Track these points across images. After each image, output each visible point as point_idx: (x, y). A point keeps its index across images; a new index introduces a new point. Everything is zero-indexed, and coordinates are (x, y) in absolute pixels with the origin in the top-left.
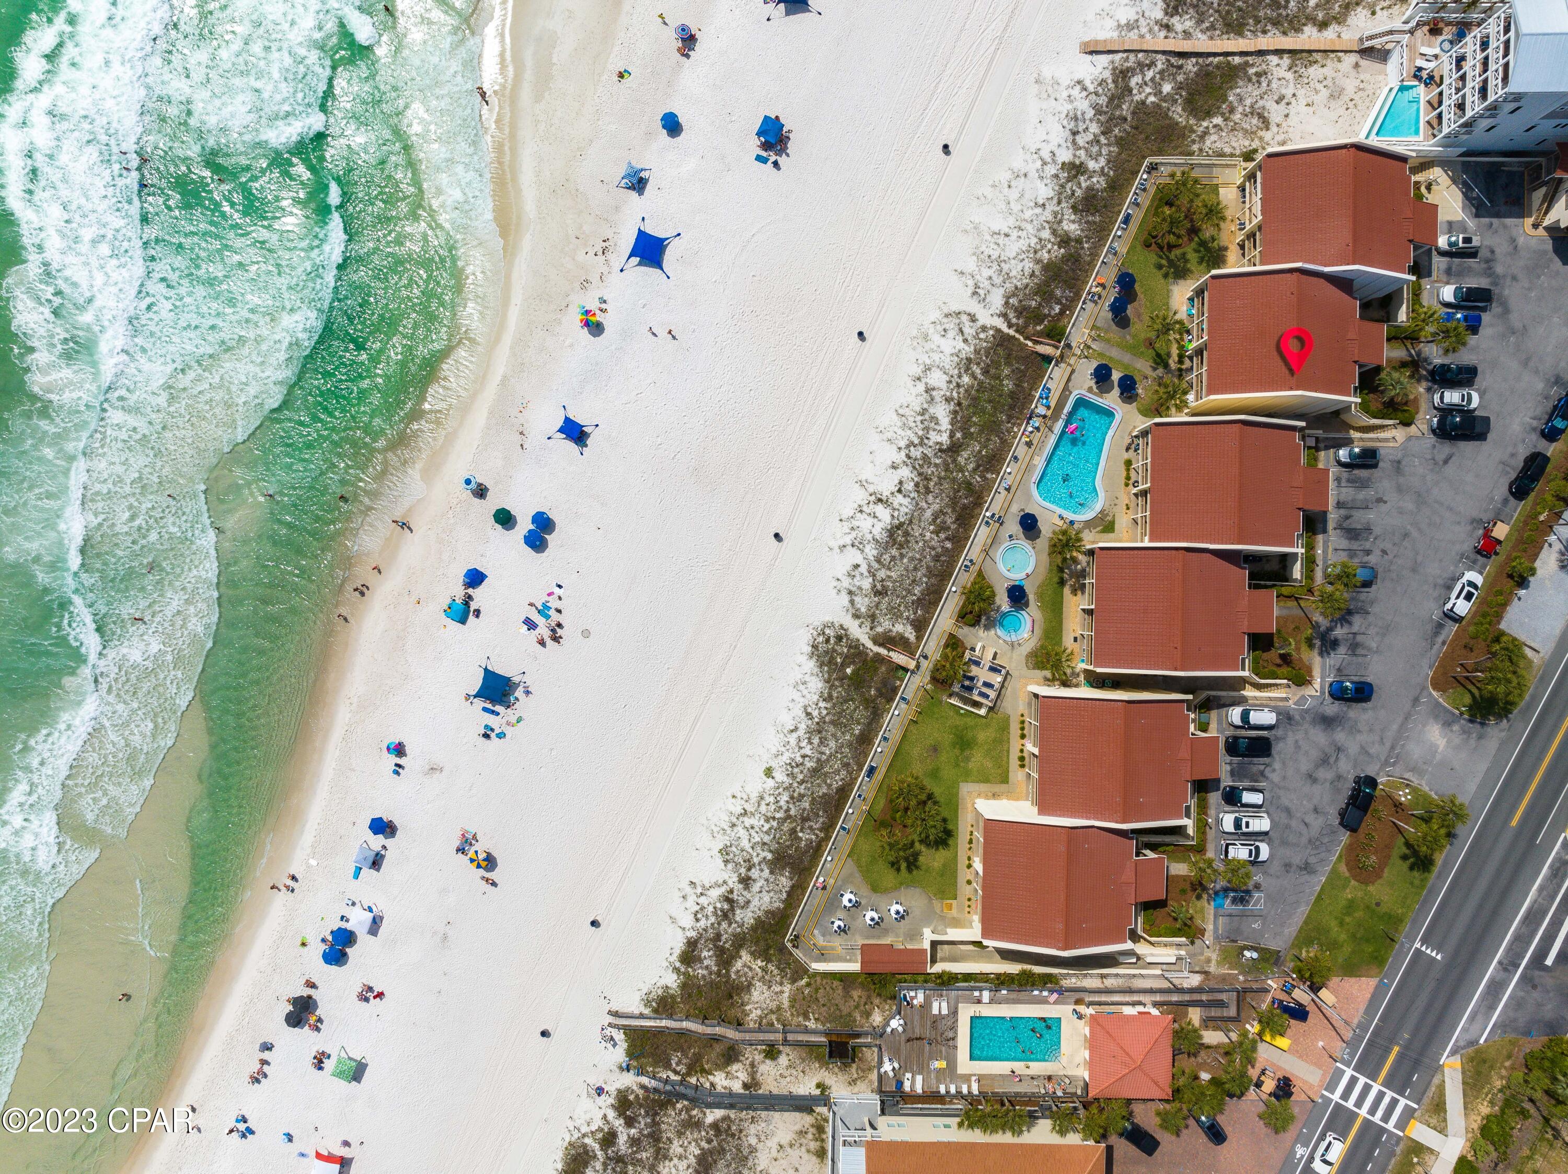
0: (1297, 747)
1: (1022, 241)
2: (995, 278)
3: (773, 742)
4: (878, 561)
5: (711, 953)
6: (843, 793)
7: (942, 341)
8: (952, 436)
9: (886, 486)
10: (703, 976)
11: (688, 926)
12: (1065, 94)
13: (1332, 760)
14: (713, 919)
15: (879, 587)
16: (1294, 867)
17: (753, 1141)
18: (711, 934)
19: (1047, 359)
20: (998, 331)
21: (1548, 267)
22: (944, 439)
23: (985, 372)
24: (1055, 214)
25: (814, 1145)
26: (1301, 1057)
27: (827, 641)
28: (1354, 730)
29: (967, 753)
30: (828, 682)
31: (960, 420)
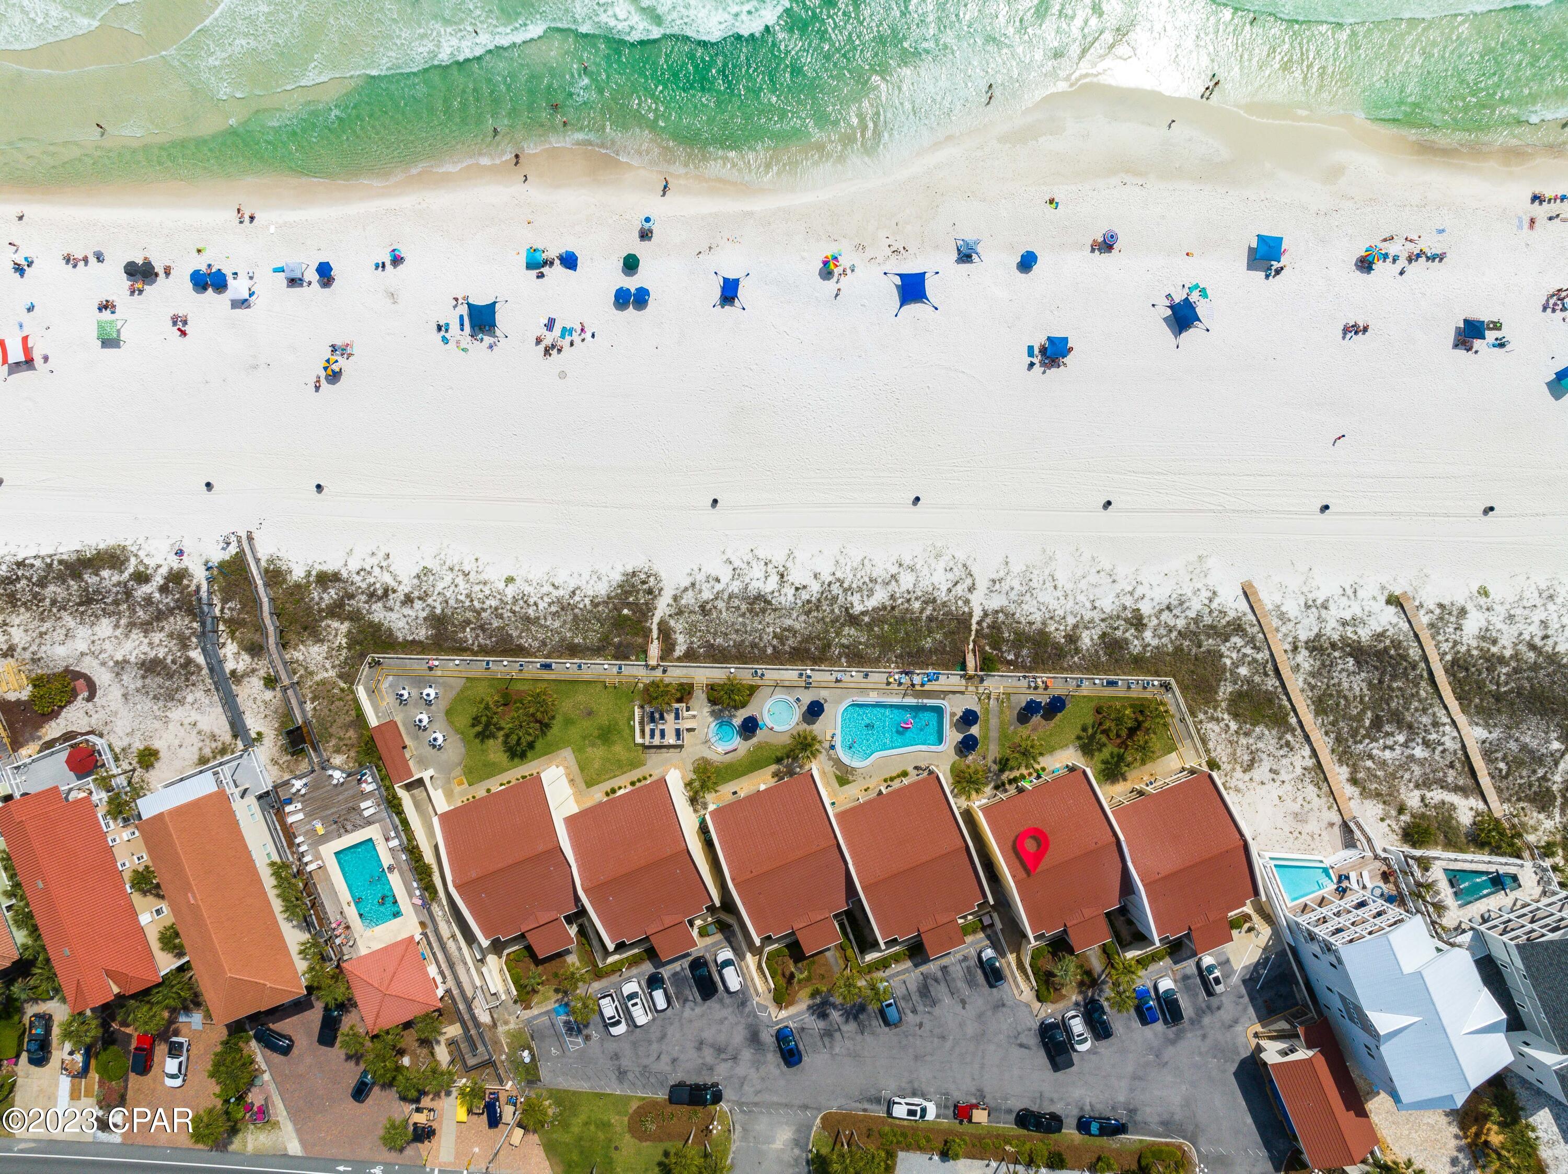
0: (721, 1021)
1: (1056, 602)
2: (1014, 592)
3: (537, 573)
4: (730, 597)
5: (335, 597)
6: (520, 651)
7: (941, 571)
8: (863, 613)
9: (797, 576)
10: (313, 599)
11: (350, 567)
12: (1199, 586)
13: (723, 1056)
14: (364, 586)
15: (708, 607)
16: (616, 1062)
17: (190, 698)
18: (351, 589)
19: (964, 667)
20: (970, 615)
21: (1226, 1062)
22: (858, 608)
23: (930, 619)
24: (1092, 621)
25: (207, 752)
26: (458, 1137)
27: (644, 583)
28: (757, 1064)
29: (599, 742)
30: (609, 598)
31: (880, 616)
